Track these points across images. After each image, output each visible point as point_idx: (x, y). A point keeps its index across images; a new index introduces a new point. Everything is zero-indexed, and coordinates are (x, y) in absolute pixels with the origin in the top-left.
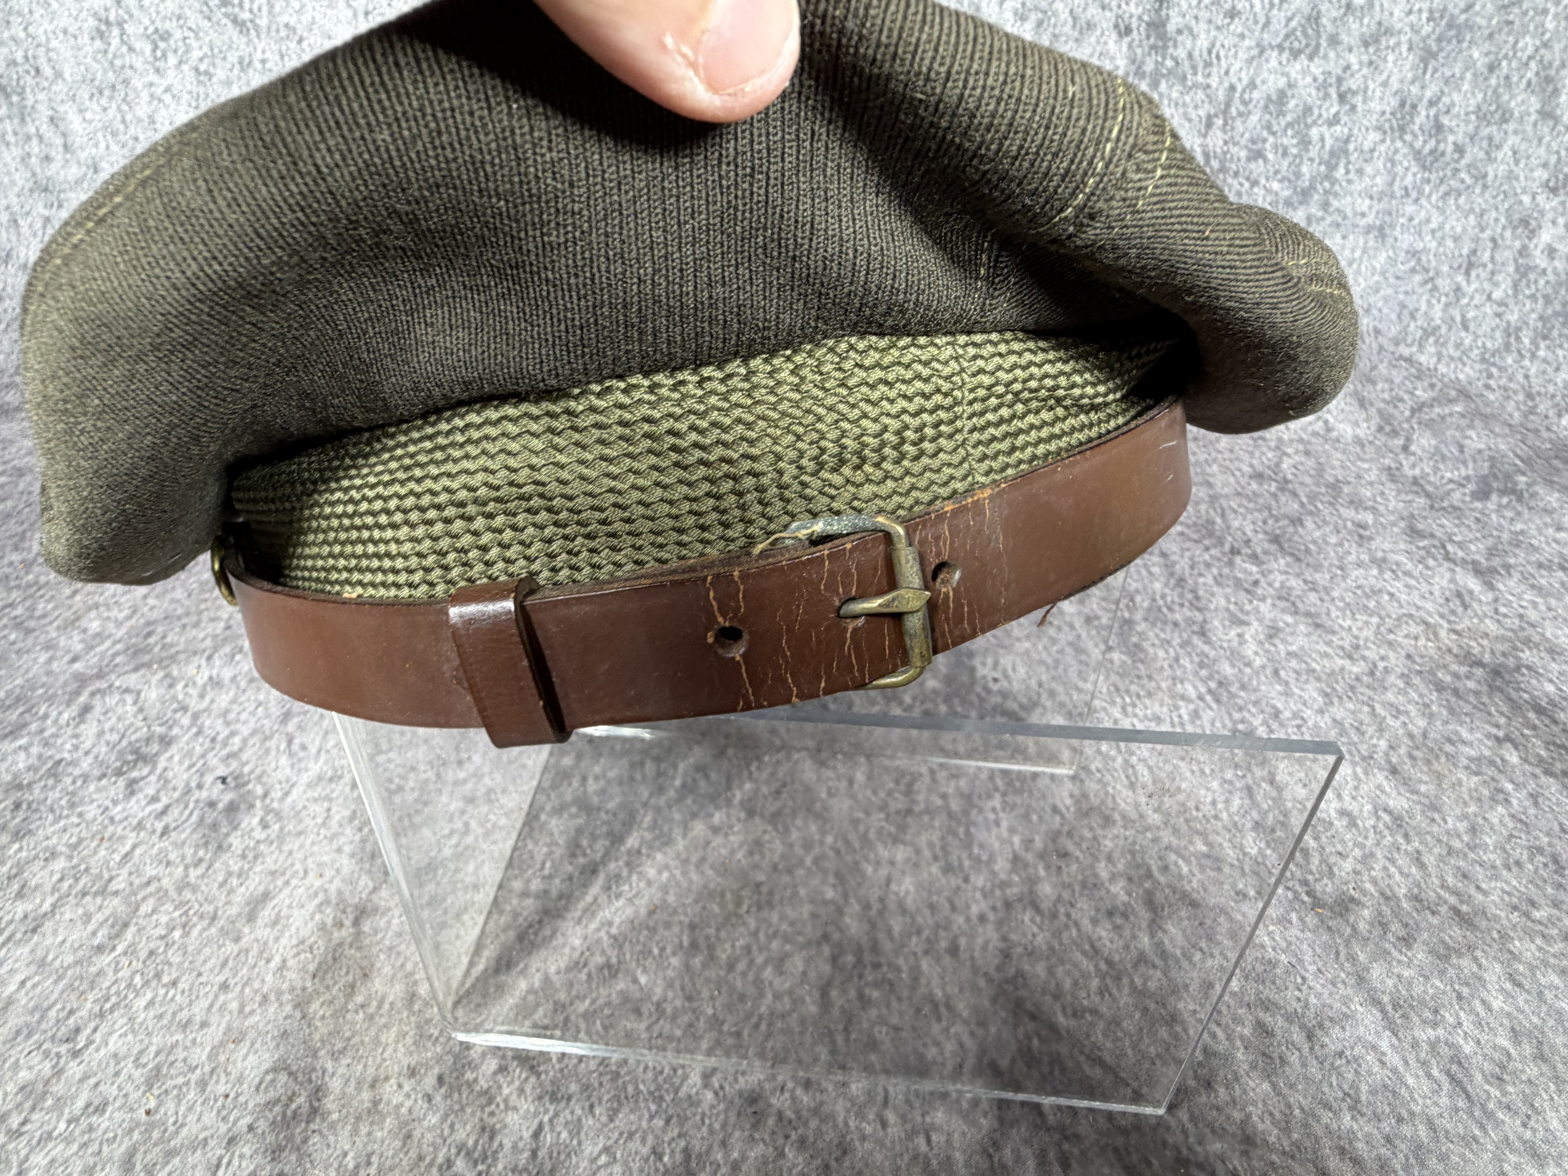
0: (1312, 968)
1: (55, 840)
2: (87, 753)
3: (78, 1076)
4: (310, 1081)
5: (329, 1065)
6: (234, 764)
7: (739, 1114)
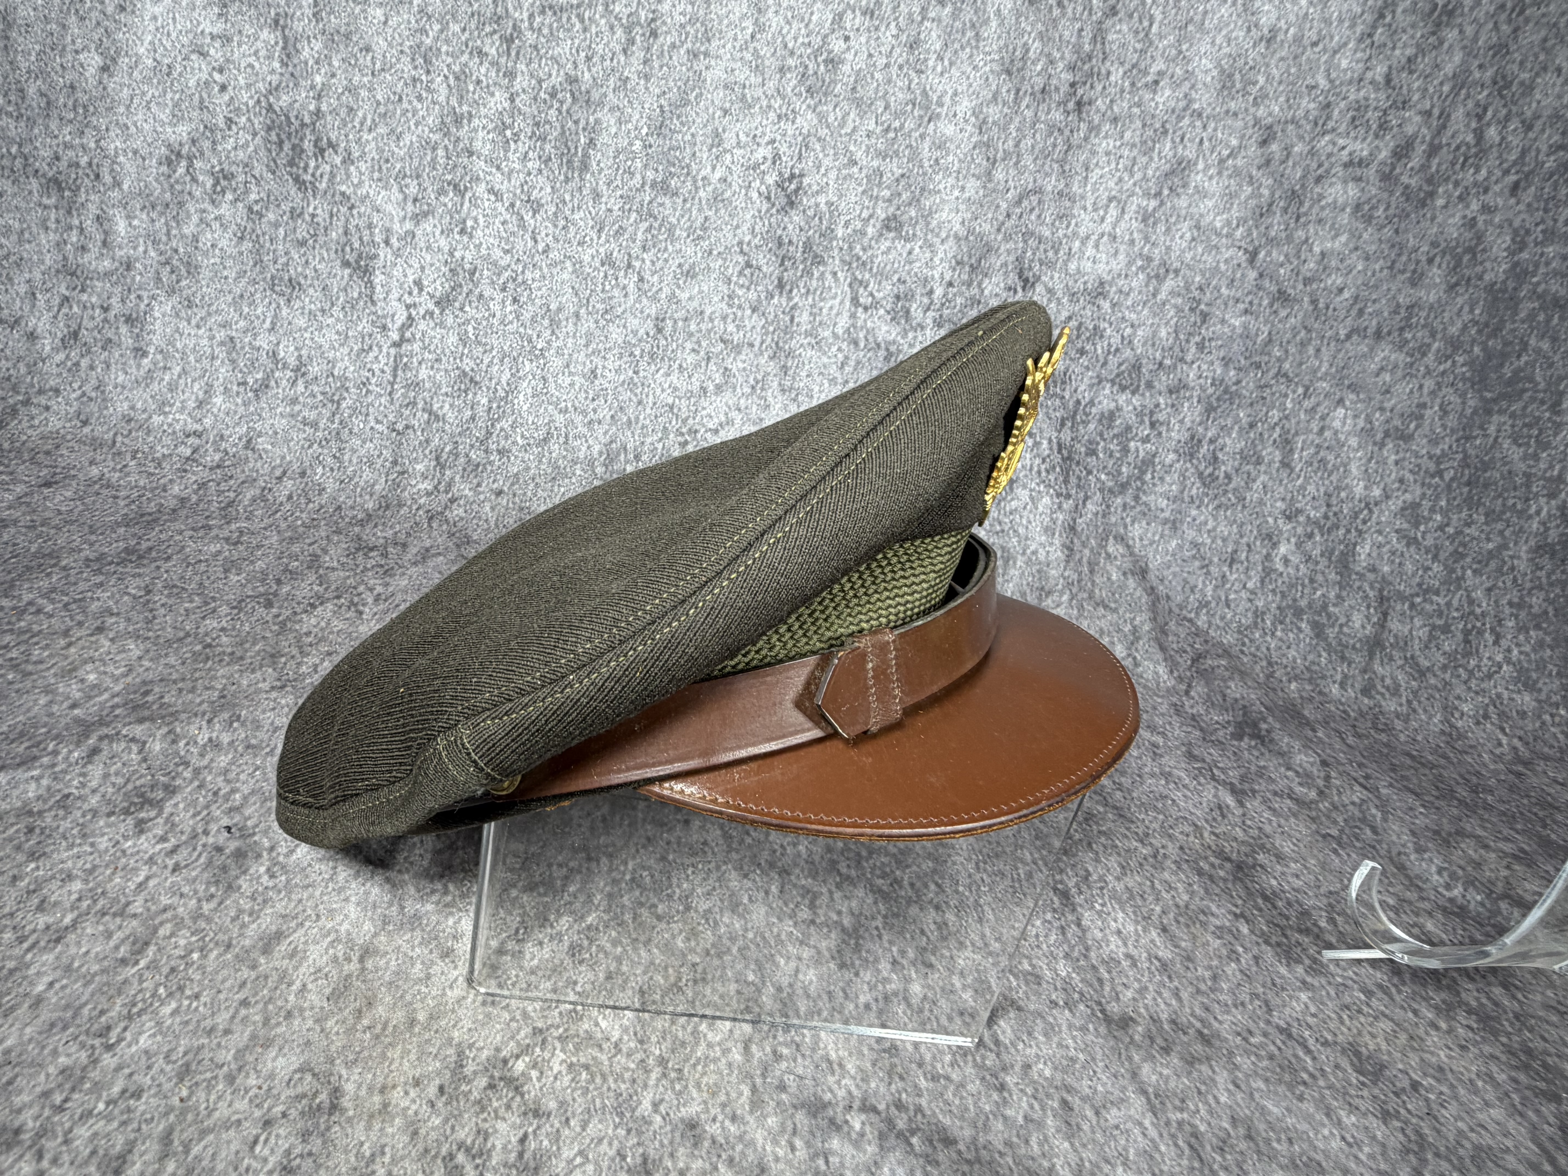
0: (1101, 1064)
1: (70, 864)
2: (94, 791)
3: (113, 1066)
4: (329, 1082)
5: (344, 1072)
6: (237, 818)
7: (682, 1136)
